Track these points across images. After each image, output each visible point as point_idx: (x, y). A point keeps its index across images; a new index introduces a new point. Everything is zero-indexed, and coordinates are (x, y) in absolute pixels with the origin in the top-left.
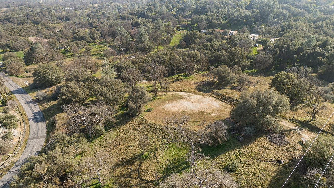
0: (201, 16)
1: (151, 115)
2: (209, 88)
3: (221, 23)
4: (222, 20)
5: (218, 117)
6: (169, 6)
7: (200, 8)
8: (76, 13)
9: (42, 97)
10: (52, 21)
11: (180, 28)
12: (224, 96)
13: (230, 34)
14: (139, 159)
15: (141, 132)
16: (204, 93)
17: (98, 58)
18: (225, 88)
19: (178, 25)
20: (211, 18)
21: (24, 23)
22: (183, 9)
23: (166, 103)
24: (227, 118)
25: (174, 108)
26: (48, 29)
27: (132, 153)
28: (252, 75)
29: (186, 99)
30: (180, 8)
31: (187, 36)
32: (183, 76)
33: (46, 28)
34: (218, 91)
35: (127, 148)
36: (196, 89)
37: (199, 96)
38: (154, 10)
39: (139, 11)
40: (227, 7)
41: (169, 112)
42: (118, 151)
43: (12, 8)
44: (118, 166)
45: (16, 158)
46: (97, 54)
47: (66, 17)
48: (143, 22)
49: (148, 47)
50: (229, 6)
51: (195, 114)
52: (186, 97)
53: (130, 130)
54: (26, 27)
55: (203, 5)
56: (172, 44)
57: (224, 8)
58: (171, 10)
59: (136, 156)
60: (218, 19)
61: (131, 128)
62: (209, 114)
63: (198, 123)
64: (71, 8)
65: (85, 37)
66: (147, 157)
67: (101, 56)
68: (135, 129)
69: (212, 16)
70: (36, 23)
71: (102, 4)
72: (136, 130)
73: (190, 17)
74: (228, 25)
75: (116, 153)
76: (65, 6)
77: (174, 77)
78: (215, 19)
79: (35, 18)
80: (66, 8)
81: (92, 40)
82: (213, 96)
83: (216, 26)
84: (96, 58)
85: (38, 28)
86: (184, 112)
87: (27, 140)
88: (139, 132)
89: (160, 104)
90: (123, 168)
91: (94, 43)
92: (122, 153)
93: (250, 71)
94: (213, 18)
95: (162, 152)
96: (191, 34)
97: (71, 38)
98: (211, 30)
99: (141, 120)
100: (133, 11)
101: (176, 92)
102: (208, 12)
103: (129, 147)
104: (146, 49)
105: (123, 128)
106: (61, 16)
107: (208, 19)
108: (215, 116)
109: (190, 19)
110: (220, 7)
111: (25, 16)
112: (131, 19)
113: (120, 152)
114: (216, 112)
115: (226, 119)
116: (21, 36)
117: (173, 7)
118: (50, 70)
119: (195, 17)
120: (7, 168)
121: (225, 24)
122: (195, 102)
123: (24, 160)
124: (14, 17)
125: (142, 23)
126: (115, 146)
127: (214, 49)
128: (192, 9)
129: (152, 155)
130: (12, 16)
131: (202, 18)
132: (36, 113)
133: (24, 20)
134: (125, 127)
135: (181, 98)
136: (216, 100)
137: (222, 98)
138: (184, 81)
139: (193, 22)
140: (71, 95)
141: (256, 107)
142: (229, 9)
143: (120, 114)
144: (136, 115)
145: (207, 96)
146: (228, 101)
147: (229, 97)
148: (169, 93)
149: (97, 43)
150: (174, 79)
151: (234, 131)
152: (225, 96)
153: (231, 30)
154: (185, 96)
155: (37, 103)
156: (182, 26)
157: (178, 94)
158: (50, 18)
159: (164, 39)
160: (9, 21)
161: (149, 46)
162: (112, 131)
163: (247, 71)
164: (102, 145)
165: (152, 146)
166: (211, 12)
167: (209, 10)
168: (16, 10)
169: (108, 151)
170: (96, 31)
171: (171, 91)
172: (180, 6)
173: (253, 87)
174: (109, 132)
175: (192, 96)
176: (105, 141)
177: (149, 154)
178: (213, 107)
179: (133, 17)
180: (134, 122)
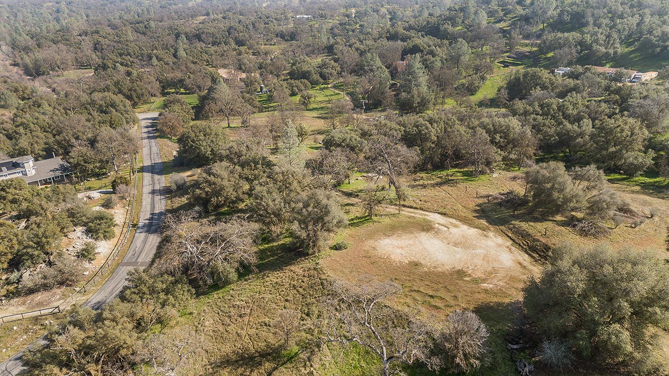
0: (566, 35)
1: (338, 259)
2: (507, 213)
3: (615, 53)
4: (618, 45)
5: (496, 295)
6: (496, 11)
7: (568, 16)
8: (311, 26)
9: (177, 185)
10: (267, 40)
11: (510, 60)
12: (535, 240)
13: (633, 80)
14: (274, 359)
15: (303, 295)
16: (490, 223)
17: (320, 116)
18: (546, 220)
19: (508, 54)
20: (590, 40)
21: (222, 44)
22: (526, 19)
23: (386, 236)
24: (518, 302)
25: (399, 251)
26: (256, 55)
27: (265, 341)
28: (651, 191)
29: (438, 232)
30: (521, 15)
31: (517, 79)
32: (465, 174)
33: (254, 54)
34: (524, 225)
35: (261, 325)
36: (476, 211)
37: (473, 232)
38: (460, 21)
39: (428, 22)
40: (639, 14)
41: (382, 260)
42: (242, 329)
43: (212, 17)
44: (227, 364)
45: (85, 298)
46: (322, 108)
47: (292, 32)
48: (429, 46)
49: (419, 100)
50: (647, 11)
51: (441, 274)
52: (441, 227)
53: (283, 285)
54: (221, 51)
55: (579, 10)
56: (479, 96)
57: (632, 17)
58: (499, 21)
59: (271, 349)
60: (608, 43)
61: (287, 280)
62: (476, 281)
63: (433, 302)
64: (305, 16)
65: (309, 72)
66: (293, 357)
67: (326, 112)
68: (294, 285)
69: (595, 34)
70: (240, 43)
71: (362, 9)
72: (295, 288)
73: (539, 37)
74: (636, 57)
75: (237, 332)
76: (297, 13)
77: (444, 173)
78: (601, 42)
79: (241, 34)
80: (298, 16)
81: (321, 80)
82: (508, 236)
83: (600, 58)
84: (316, 116)
85: (240, 54)
86: (416, 265)
87: (118, 264)
88: (298, 295)
89: (371, 235)
90: (234, 371)
91: (323, 86)
92: (247, 337)
93: (652, 180)
94: (596, 41)
95: (329, 354)
96: (525, 75)
97: (287, 73)
98: (580, 69)
99: (312, 267)
100: (417, 23)
101: (425, 213)
102: (586, 24)
103: (266, 325)
104: (415, 105)
105: (273, 277)
106: (284, 31)
107: (581, 43)
108: (486, 291)
109: (538, 42)
110: (622, 15)
111: (226, 30)
112: (408, 38)
113: (243, 333)
114: (495, 281)
115: (514, 303)
116: (211, 66)
117: (505, 15)
118: (205, 135)
119: (550, 36)
120: (64, 313)
121: (624, 56)
122: (456, 245)
123: (95, 303)
124: (209, 33)
125: (425, 47)
126: (240, 316)
127: (567, 117)
128: (548, 19)
129: (303, 356)
130: (205, 30)
131: (567, 38)
132: (156, 213)
133: (223, 38)
134: (278, 275)
135: (427, 227)
136: (511, 247)
137: (528, 246)
138: (461, 186)
139: (543, 50)
140: (210, 190)
141: (579, 295)
142: (645, 20)
143: (283, 244)
144: (308, 254)
145: (491, 234)
146: (540, 256)
147: (547, 245)
148: (406, 212)
149: (329, 86)
150: (441, 178)
151: (517, 343)
152: (538, 240)
153: (639, 71)
154: (439, 224)
155: (167, 195)
156: (516, 57)
157: (426, 217)
158: (264, 35)
159: (463, 85)
160: (200, 40)
161: (423, 99)
162: (250, 281)
163: (643, 178)
164: (220, 307)
165: (312, 335)
166: (595, 24)
167: (591, 20)
168: (218, 20)
169: (223, 324)
170: (332, 62)
171: (414, 208)
172: (522, 12)
173: (633, 226)
174: (246, 280)
175: (456, 226)
176: (229, 300)
177: (299, 352)
178: (495, 265)
179: (413, 35)
180: (298, 268)
